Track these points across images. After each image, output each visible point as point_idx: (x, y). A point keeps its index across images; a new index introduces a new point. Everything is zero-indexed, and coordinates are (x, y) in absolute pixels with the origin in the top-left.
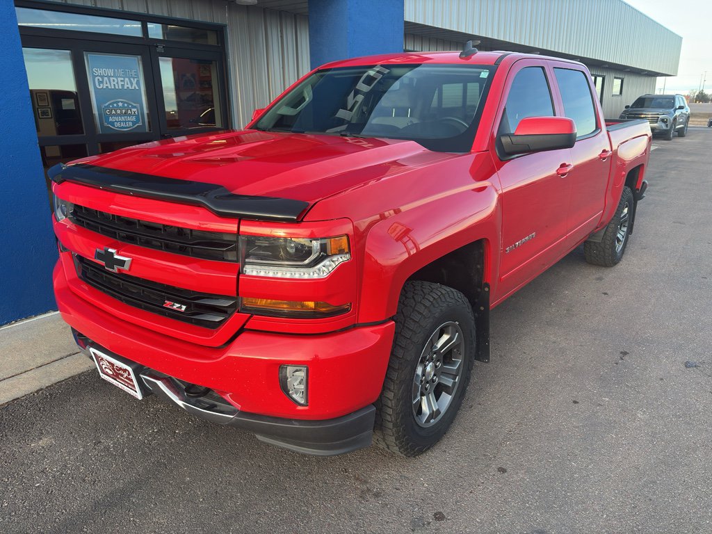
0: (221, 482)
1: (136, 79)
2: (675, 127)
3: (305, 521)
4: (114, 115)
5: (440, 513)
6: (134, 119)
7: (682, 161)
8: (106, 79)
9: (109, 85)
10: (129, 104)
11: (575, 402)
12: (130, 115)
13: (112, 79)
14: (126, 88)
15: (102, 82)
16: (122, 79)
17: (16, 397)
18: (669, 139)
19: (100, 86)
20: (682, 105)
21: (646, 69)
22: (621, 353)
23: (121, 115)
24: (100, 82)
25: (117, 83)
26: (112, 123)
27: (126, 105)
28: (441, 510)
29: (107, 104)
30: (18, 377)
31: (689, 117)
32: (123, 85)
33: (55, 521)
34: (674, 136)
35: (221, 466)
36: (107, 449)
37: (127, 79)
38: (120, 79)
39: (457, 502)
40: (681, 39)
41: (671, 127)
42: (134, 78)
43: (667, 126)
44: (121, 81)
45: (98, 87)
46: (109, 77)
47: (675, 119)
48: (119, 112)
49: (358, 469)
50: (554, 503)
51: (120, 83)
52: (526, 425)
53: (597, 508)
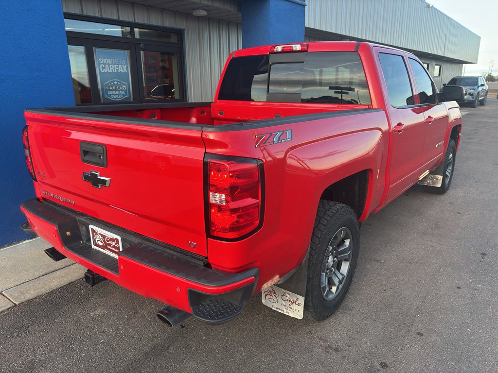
0: (228, 340)
1: (126, 66)
2: (478, 98)
3: (292, 367)
4: (111, 90)
5: (384, 363)
6: (124, 93)
7: (487, 122)
8: (107, 65)
9: (108, 70)
10: (121, 83)
11: (459, 288)
12: (121, 90)
13: (110, 66)
14: (119, 72)
15: (104, 68)
16: (117, 66)
17: (71, 281)
18: (474, 107)
19: (103, 70)
20: (483, 83)
21: (457, 58)
22: (481, 254)
23: (116, 90)
24: (103, 68)
25: (114, 68)
26: (110, 96)
27: (119, 83)
28: (384, 361)
29: (107, 82)
30: (69, 267)
31: (487, 92)
32: (117, 70)
33: (120, 366)
34: (478, 105)
35: (224, 329)
36: (143, 316)
37: (120, 66)
38: (115, 66)
39: (394, 356)
40: (480, 38)
41: (476, 99)
42: (125, 65)
43: (473, 98)
44: (117, 67)
45: (102, 71)
46: (109, 64)
47: (478, 93)
48: (114, 88)
49: (319, 332)
50: (462, 356)
51: (116, 69)
52: (428, 303)
53: (492, 359)
